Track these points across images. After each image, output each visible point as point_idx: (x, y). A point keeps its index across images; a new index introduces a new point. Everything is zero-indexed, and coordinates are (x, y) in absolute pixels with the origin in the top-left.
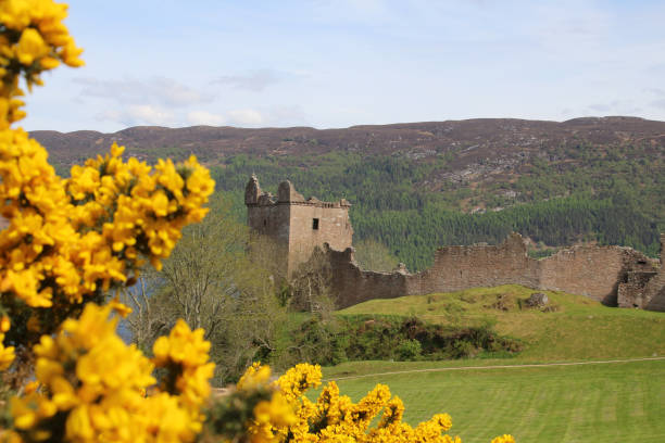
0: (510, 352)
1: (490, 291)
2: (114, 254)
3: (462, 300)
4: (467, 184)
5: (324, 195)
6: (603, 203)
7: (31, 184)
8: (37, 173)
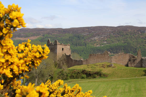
0: (105, 77)
1: (101, 63)
2: (26, 65)
3: (95, 65)
4: (96, 40)
5: (64, 43)
6: (125, 44)
7: (9, 49)
8: (11, 46)
